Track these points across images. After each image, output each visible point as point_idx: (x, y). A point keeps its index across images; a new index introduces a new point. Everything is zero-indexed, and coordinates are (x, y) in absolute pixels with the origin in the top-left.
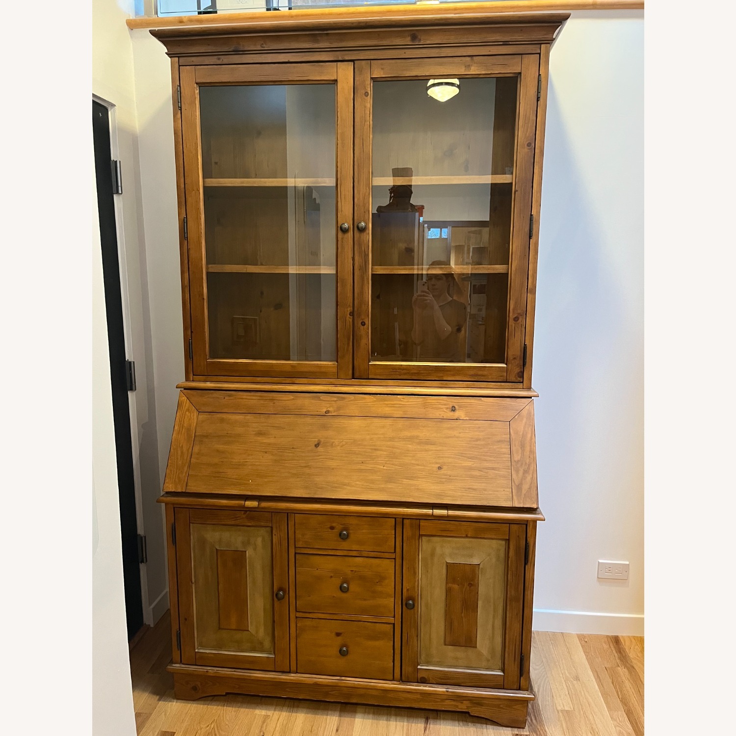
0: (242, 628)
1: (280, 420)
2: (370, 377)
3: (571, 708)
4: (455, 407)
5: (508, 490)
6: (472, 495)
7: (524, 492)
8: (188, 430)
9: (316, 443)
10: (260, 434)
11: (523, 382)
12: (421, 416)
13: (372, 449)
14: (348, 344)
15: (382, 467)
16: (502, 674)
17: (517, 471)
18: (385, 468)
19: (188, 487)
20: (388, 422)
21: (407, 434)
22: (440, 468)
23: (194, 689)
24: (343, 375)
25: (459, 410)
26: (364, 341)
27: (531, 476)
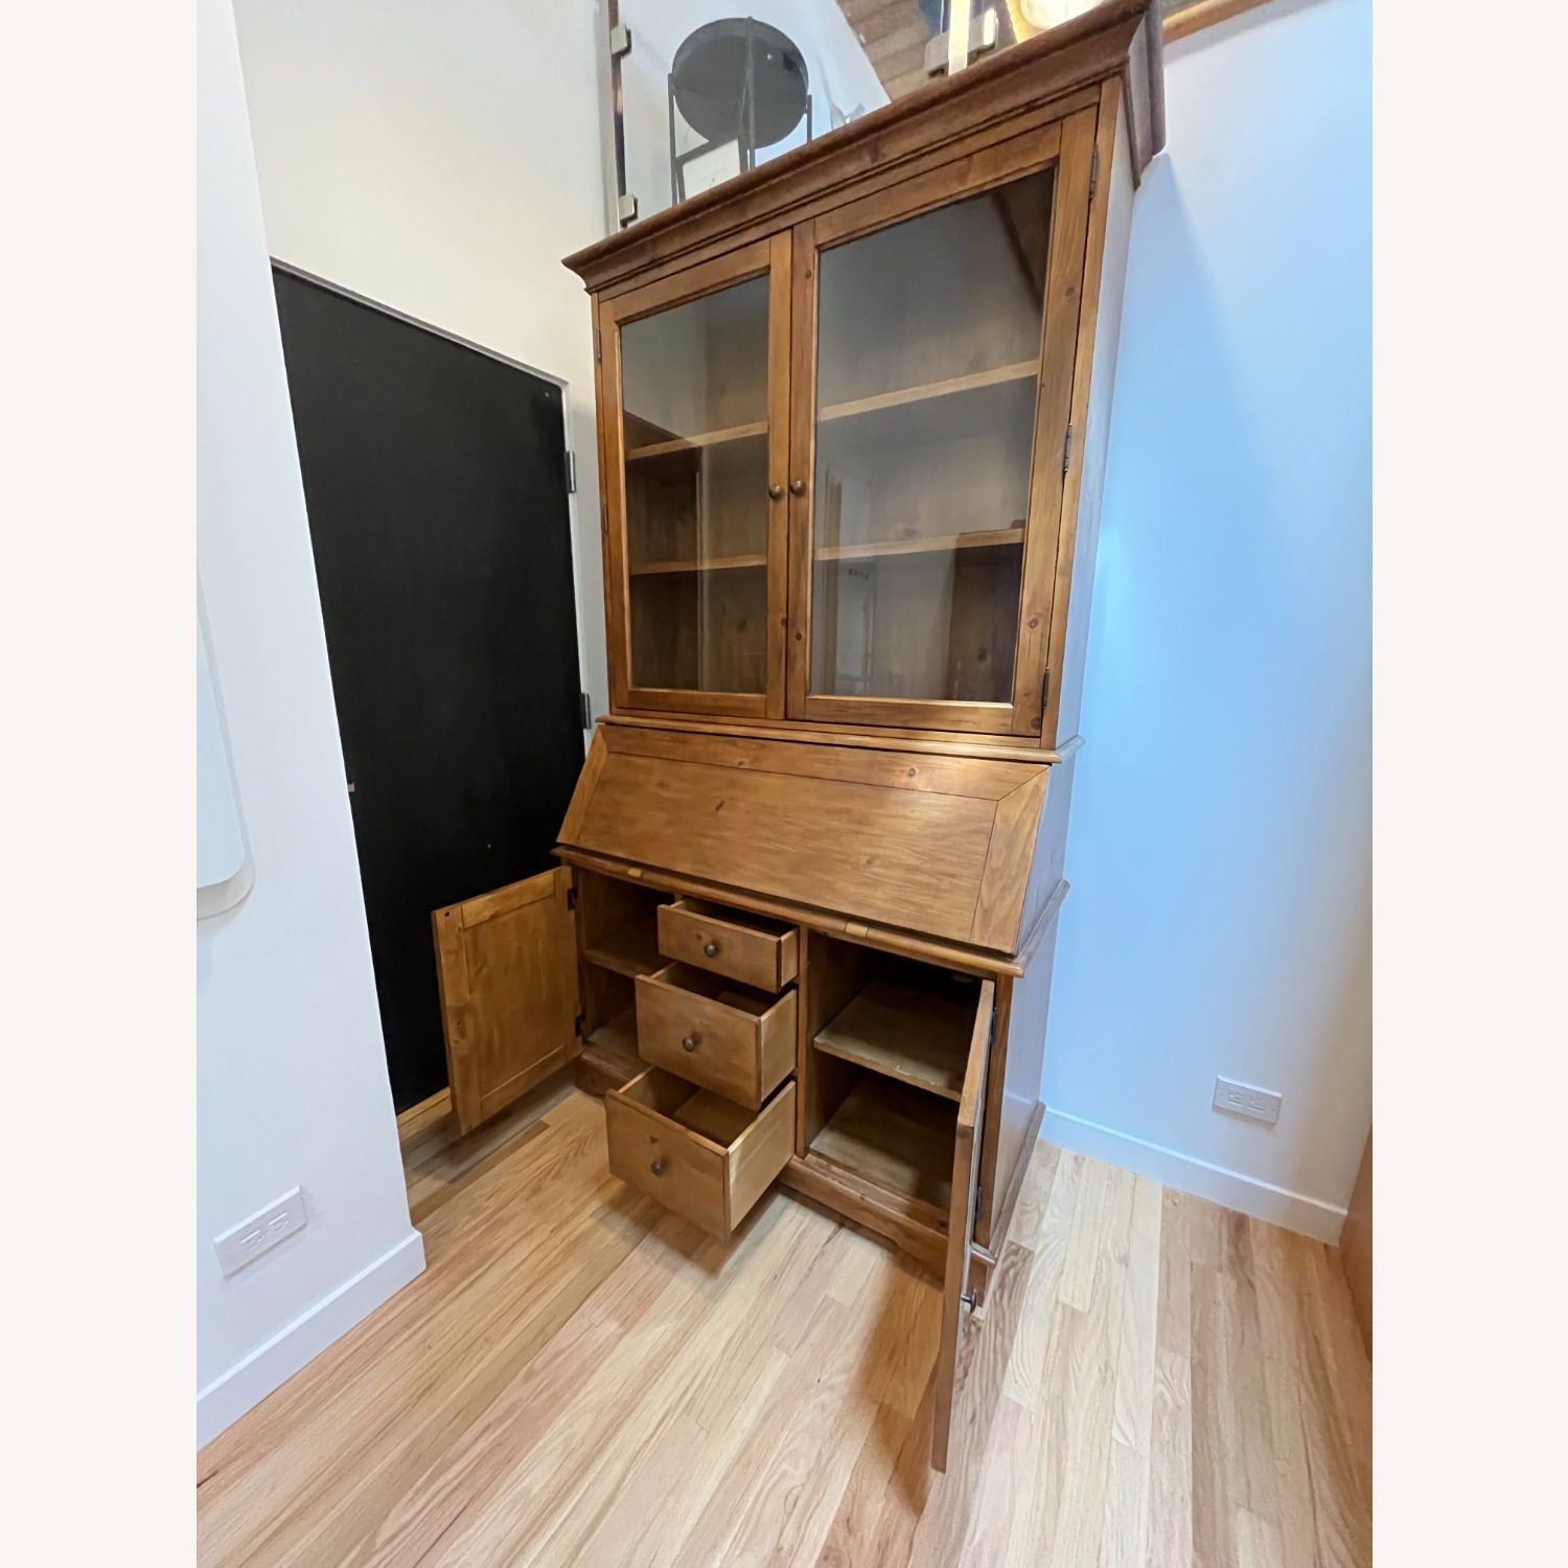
1: (690, 769)
2: (808, 718)
3: (1084, 1308)
4: (914, 770)
5: (968, 914)
7: (994, 922)
8: (594, 772)
9: (717, 804)
10: (662, 785)
11: (1040, 737)
12: (861, 780)
13: (783, 821)
14: (780, 666)
15: (790, 849)
17: (991, 886)
18: (794, 850)
20: (815, 784)
21: (836, 804)
22: (869, 862)
23: (593, 1081)
24: (771, 714)
25: (920, 775)
26: (798, 665)
27: (1013, 897)
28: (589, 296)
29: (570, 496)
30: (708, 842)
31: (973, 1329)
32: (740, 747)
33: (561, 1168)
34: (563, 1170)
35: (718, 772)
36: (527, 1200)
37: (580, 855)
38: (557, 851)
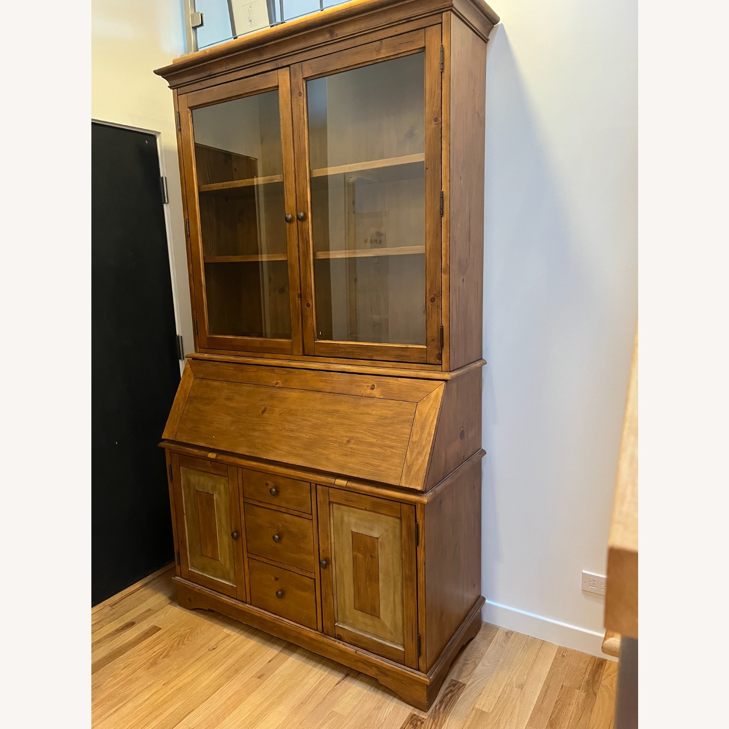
0: (215, 558)
1: (246, 388)
2: (316, 354)
3: (489, 710)
4: (374, 386)
5: (399, 469)
6: (368, 470)
7: (413, 473)
8: (186, 391)
9: (262, 410)
10: (229, 399)
11: (441, 365)
12: (345, 392)
13: (301, 419)
14: (298, 323)
15: (305, 436)
16: (403, 650)
17: (412, 452)
18: (307, 437)
19: (176, 437)
20: (319, 395)
21: (331, 408)
22: (348, 442)
23: (190, 600)
24: (295, 352)
25: (377, 388)
26: (309, 321)
27: (423, 459)
28: (172, 90)
29: (165, 205)
30: (257, 434)
31: (419, 723)
32: (277, 374)
33: (168, 652)
34: (171, 653)
35: (263, 390)
36: (148, 669)
37: (178, 446)
38: (162, 444)
